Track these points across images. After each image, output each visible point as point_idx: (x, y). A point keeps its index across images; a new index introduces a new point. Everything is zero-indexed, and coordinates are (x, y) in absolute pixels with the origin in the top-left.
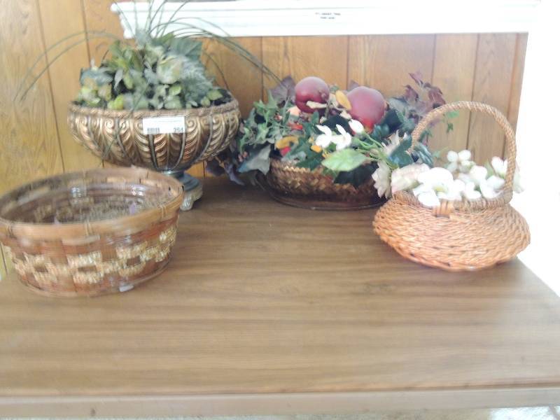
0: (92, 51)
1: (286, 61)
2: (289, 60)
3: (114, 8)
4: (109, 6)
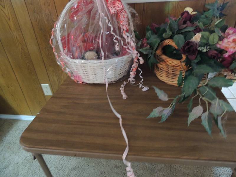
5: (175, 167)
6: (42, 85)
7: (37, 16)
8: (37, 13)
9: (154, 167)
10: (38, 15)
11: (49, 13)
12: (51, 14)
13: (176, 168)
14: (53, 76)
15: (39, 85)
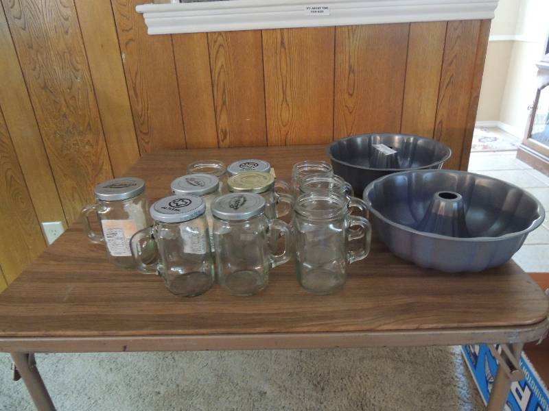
0: (123, 46)
1: (283, 50)
2: (285, 49)
3: (139, 8)
4: (134, 8)
5: (372, 401)
6: (44, 224)
7: (37, 57)
8: (37, 51)
9: (322, 406)
10: (39, 54)
11: (66, 51)
12: (72, 52)
13: (376, 403)
14: (73, 200)
15: (38, 226)
